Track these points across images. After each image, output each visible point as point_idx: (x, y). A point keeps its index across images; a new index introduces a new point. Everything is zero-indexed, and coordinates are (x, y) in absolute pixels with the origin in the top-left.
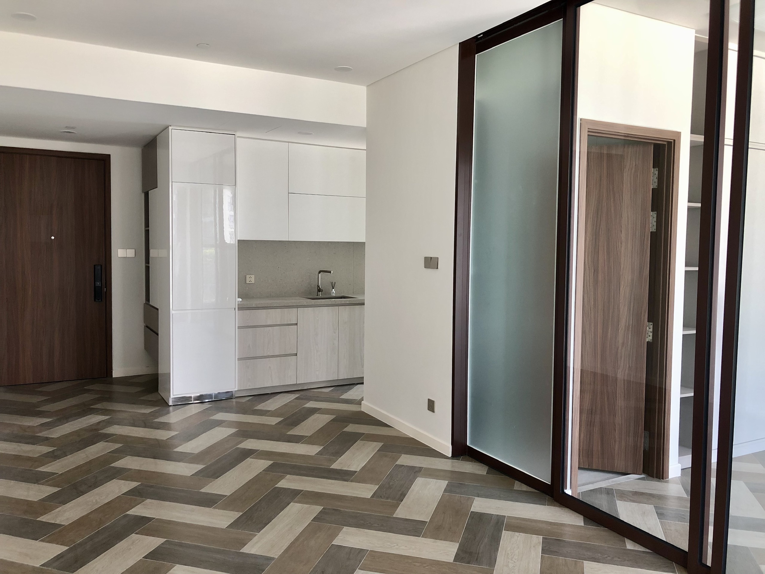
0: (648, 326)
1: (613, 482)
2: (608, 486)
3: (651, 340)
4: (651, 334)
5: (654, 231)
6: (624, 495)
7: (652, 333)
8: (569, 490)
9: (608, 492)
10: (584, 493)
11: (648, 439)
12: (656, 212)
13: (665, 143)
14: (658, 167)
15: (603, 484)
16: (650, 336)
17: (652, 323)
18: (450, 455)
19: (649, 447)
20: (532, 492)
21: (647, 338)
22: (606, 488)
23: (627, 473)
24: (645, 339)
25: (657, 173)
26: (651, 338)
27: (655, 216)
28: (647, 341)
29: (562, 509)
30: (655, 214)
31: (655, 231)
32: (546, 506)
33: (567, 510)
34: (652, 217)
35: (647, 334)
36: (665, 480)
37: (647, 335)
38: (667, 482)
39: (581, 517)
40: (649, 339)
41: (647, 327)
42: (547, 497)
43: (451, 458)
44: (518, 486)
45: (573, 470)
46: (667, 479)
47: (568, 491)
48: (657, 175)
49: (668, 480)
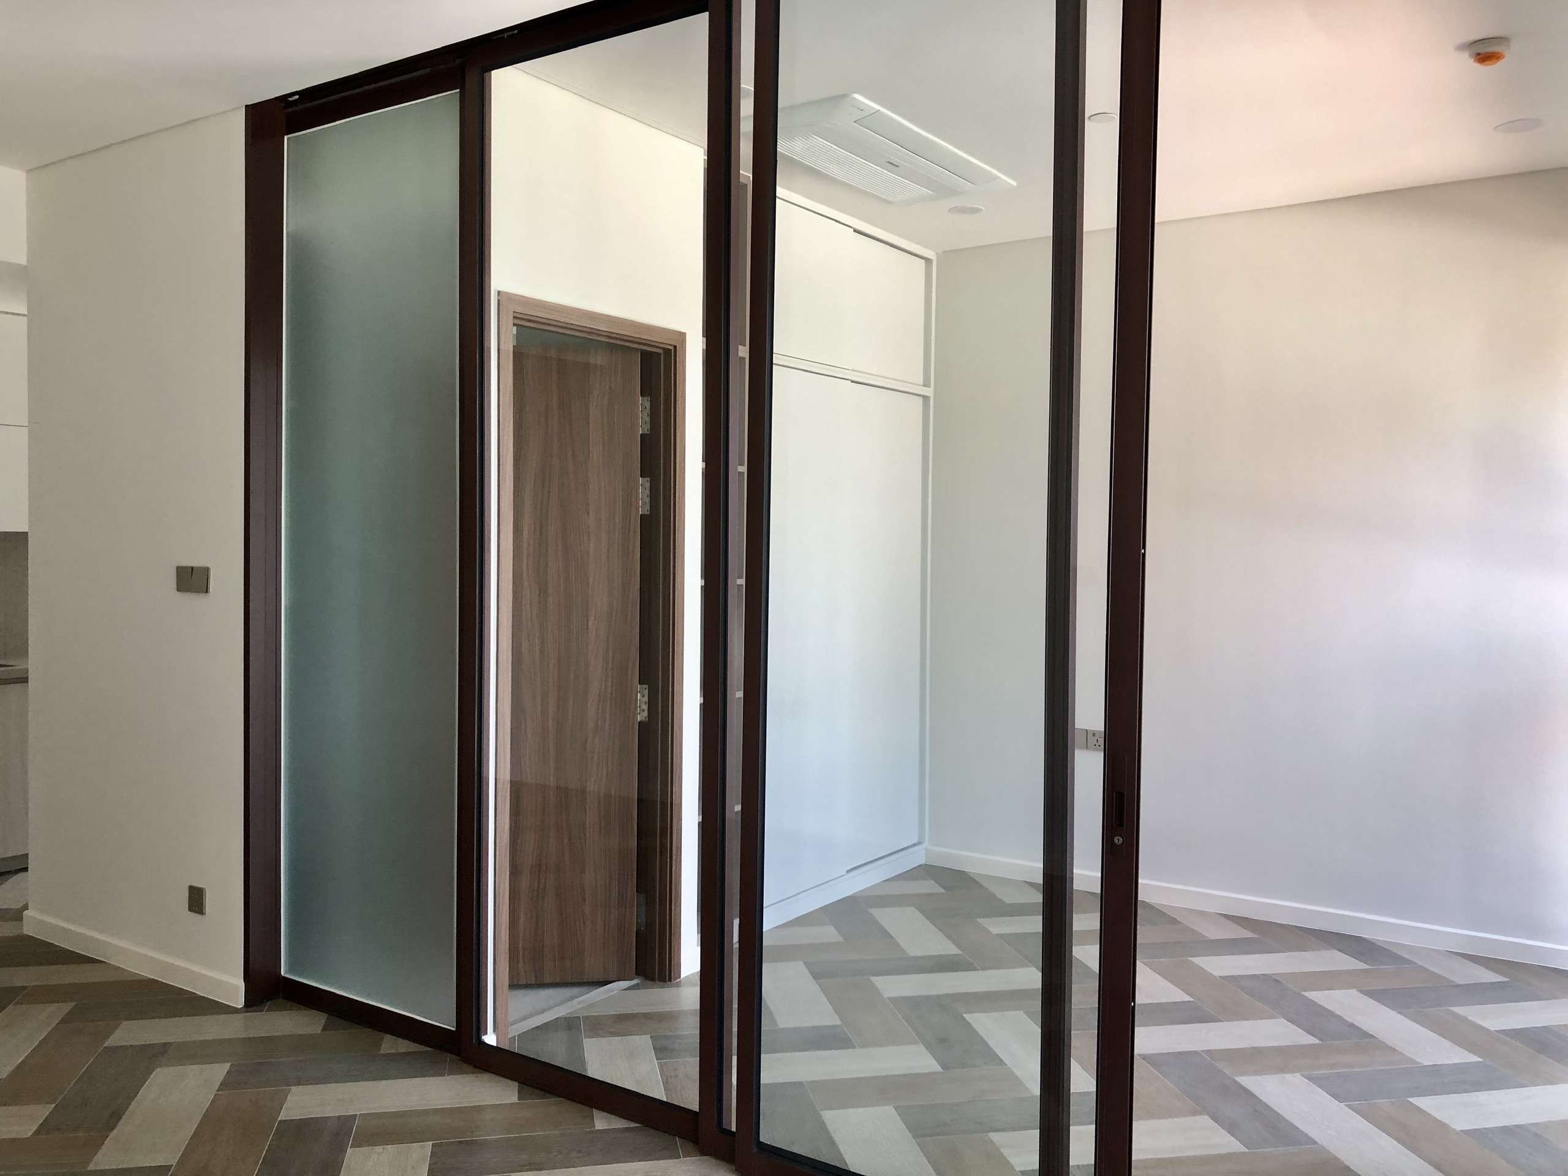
0: (640, 692)
1: (580, 1003)
2: (570, 1013)
3: (645, 718)
4: (645, 707)
5: (647, 513)
6: (599, 1026)
7: (647, 705)
8: (491, 1034)
9: (570, 1024)
10: (523, 1036)
11: (644, 909)
12: (649, 479)
13: (660, 351)
14: (650, 395)
15: (561, 1012)
16: (643, 711)
17: (647, 686)
18: (240, 1003)
19: (646, 922)
20: (420, 1053)
21: (639, 713)
22: (566, 1018)
23: (608, 981)
24: (635, 716)
25: (648, 405)
26: (646, 714)
27: (648, 485)
28: (639, 720)
29: (476, 1077)
30: (647, 481)
31: (649, 513)
32: (444, 1077)
33: (486, 1076)
34: (643, 487)
35: (640, 707)
36: (674, 982)
37: (638, 709)
38: (678, 985)
39: (515, 1085)
40: (642, 716)
41: (639, 694)
42: (449, 1057)
43: (243, 1010)
44: (391, 1045)
45: (499, 992)
46: (678, 980)
47: (490, 1039)
48: (648, 410)
49: (680, 981)
